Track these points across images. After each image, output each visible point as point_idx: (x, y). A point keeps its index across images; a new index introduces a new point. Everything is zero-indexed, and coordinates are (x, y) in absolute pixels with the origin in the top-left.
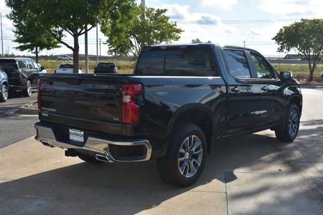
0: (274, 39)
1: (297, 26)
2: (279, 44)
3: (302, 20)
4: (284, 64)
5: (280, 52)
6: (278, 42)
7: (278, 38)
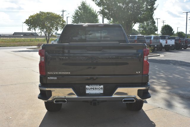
0: (25, 22)
1: (38, 15)
2: (28, 26)
3: (40, 12)
4: (18, 38)
5: (29, 30)
6: (28, 25)
7: (28, 22)
